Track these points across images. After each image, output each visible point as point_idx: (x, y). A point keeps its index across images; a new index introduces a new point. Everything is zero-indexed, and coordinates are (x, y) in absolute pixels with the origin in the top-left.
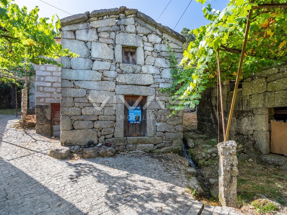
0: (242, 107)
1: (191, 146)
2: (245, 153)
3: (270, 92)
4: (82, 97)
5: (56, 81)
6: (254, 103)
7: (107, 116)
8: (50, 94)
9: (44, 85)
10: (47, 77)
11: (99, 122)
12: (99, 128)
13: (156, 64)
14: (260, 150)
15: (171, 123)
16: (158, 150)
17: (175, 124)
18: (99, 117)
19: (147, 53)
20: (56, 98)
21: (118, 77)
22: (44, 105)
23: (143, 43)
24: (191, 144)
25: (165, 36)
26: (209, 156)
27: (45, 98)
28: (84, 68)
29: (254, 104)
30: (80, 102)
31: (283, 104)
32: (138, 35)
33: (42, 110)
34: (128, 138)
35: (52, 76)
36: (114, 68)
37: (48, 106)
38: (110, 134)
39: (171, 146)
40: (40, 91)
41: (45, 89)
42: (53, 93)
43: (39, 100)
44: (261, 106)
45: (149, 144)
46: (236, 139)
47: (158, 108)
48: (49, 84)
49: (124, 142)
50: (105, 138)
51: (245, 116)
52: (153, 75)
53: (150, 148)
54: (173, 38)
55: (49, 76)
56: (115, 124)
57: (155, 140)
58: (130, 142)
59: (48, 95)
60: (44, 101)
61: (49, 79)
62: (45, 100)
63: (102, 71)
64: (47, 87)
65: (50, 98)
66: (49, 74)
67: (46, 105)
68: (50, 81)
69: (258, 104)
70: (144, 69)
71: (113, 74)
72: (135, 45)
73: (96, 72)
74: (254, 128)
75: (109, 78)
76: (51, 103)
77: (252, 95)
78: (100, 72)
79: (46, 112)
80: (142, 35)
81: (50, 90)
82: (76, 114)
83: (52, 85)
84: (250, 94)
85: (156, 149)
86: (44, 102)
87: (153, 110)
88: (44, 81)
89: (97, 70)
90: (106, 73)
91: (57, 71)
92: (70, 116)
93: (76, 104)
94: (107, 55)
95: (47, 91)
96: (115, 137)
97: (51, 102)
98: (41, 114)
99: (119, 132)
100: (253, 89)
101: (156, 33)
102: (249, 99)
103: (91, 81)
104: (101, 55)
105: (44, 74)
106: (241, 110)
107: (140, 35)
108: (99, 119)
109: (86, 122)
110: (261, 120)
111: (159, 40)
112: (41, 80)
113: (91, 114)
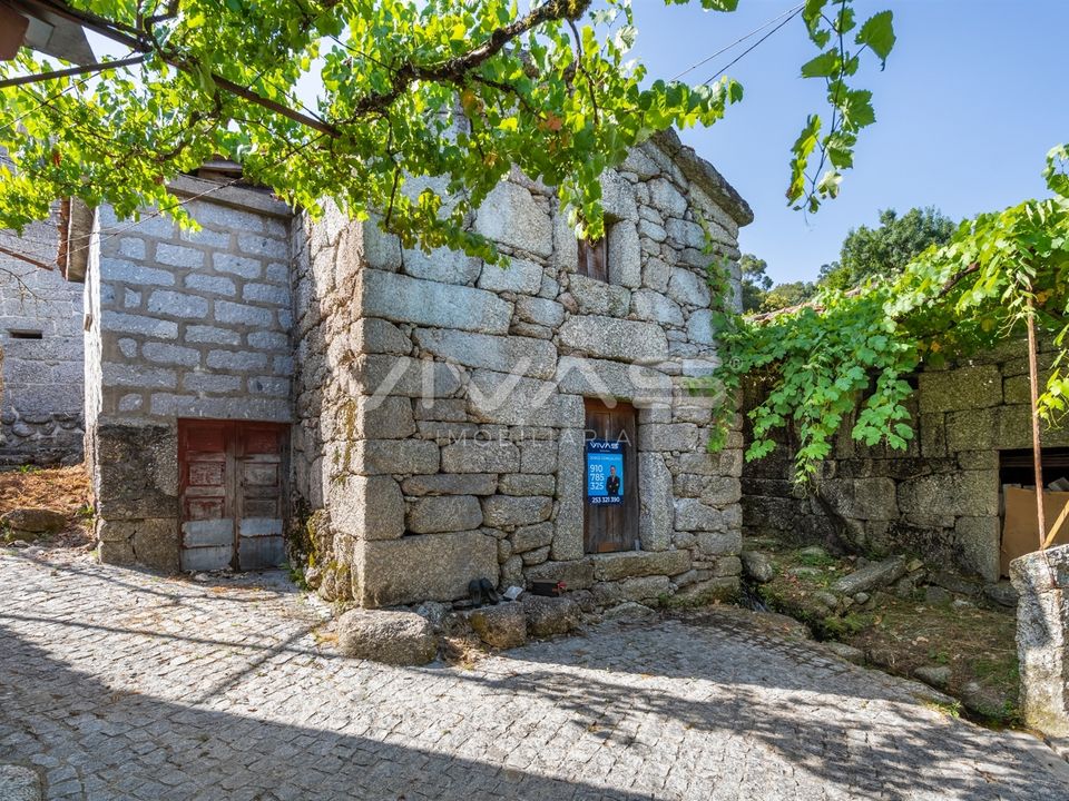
0: (920, 446)
1: (763, 575)
2: (932, 584)
3: (1012, 404)
4: (446, 398)
5: (202, 316)
6: (961, 435)
7: (533, 476)
8: (174, 374)
9: (143, 330)
10: (157, 293)
11: (506, 502)
12: (503, 526)
13: (674, 292)
14: (978, 570)
15: (714, 501)
16: (680, 597)
17: (724, 501)
18: (507, 479)
19: (649, 247)
20: (201, 394)
21: (566, 324)
22: (142, 426)
23: (638, 207)
24: (763, 569)
25: (696, 193)
26: (848, 601)
27: (147, 393)
28: (451, 275)
29: (960, 438)
30: (440, 418)
31: (1052, 441)
32: (623, 174)
33: (134, 452)
34: (595, 557)
35: (182, 289)
36: (554, 289)
37: (164, 430)
38: (540, 548)
39: (713, 580)
40: (124, 356)
41: (148, 349)
42: (191, 369)
43: (118, 401)
44: (984, 444)
45: (657, 577)
46: (892, 543)
47: (680, 447)
48: (171, 329)
49: (586, 575)
50: (525, 566)
51: (928, 475)
52: (665, 327)
53: (660, 591)
54: (717, 207)
55: (167, 289)
56: (556, 508)
57: (673, 560)
58: (602, 574)
59: (165, 379)
60: (142, 407)
61: (165, 302)
62: (147, 402)
63: (514, 297)
64: (158, 340)
65: (175, 392)
66: (170, 279)
67: (156, 428)
68: (170, 311)
69: (974, 438)
70: (642, 303)
71: (548, 311)
72: (617, 211)
73: (496, 297)
74: (958, 509)
75: (539, 328)
76: (180, 415)
77: (953, 412)
78: (507, 300)
79: (152, 460)
80: (634, 178)
81: (174, 354)
82: (424, 467)
83: (182, 332)
84: (947, 409)
85: (676, 592)
86: (143, 412)
87: (668, 455)
88: (141, 310)
89: (499, 289)
90: (528, 306)
91: (209, 270)
92: (401, 478)
93: (423, 426)
94: (531, 236)
95: (161, 359)
96: (557, 556)
97: (176, 412)
98: (128, 466)
99: (569, 538)
100: (958, 394)
101: (673, 177)
102: (945, 424)
103: (476, 331)
104: (510, 231)
105: (142, 276)
106: (917, 455)
107: (628, 175)
108: (504, 488)
109: (462, 503)
110: (985, 484)
111: (679, 205)
112: (127, 305)
113: (478, 470)
